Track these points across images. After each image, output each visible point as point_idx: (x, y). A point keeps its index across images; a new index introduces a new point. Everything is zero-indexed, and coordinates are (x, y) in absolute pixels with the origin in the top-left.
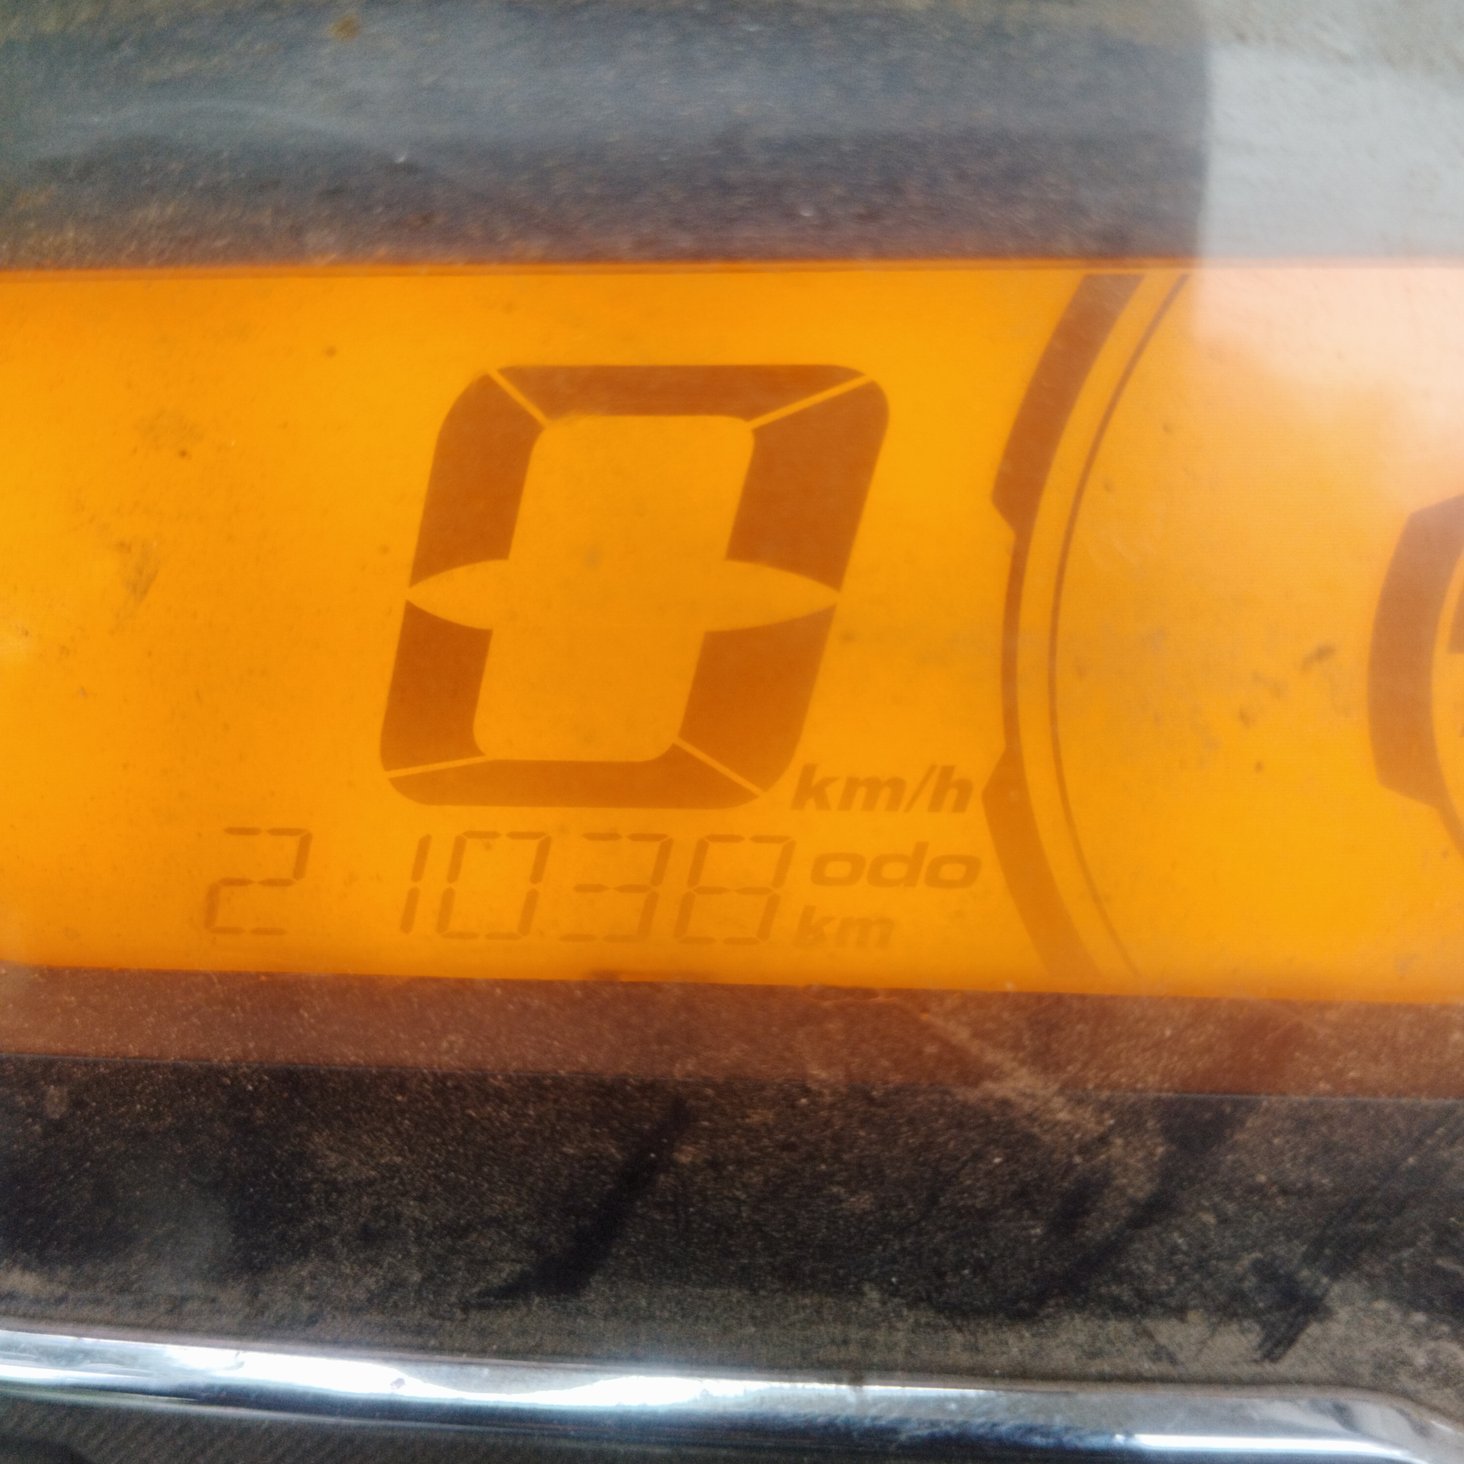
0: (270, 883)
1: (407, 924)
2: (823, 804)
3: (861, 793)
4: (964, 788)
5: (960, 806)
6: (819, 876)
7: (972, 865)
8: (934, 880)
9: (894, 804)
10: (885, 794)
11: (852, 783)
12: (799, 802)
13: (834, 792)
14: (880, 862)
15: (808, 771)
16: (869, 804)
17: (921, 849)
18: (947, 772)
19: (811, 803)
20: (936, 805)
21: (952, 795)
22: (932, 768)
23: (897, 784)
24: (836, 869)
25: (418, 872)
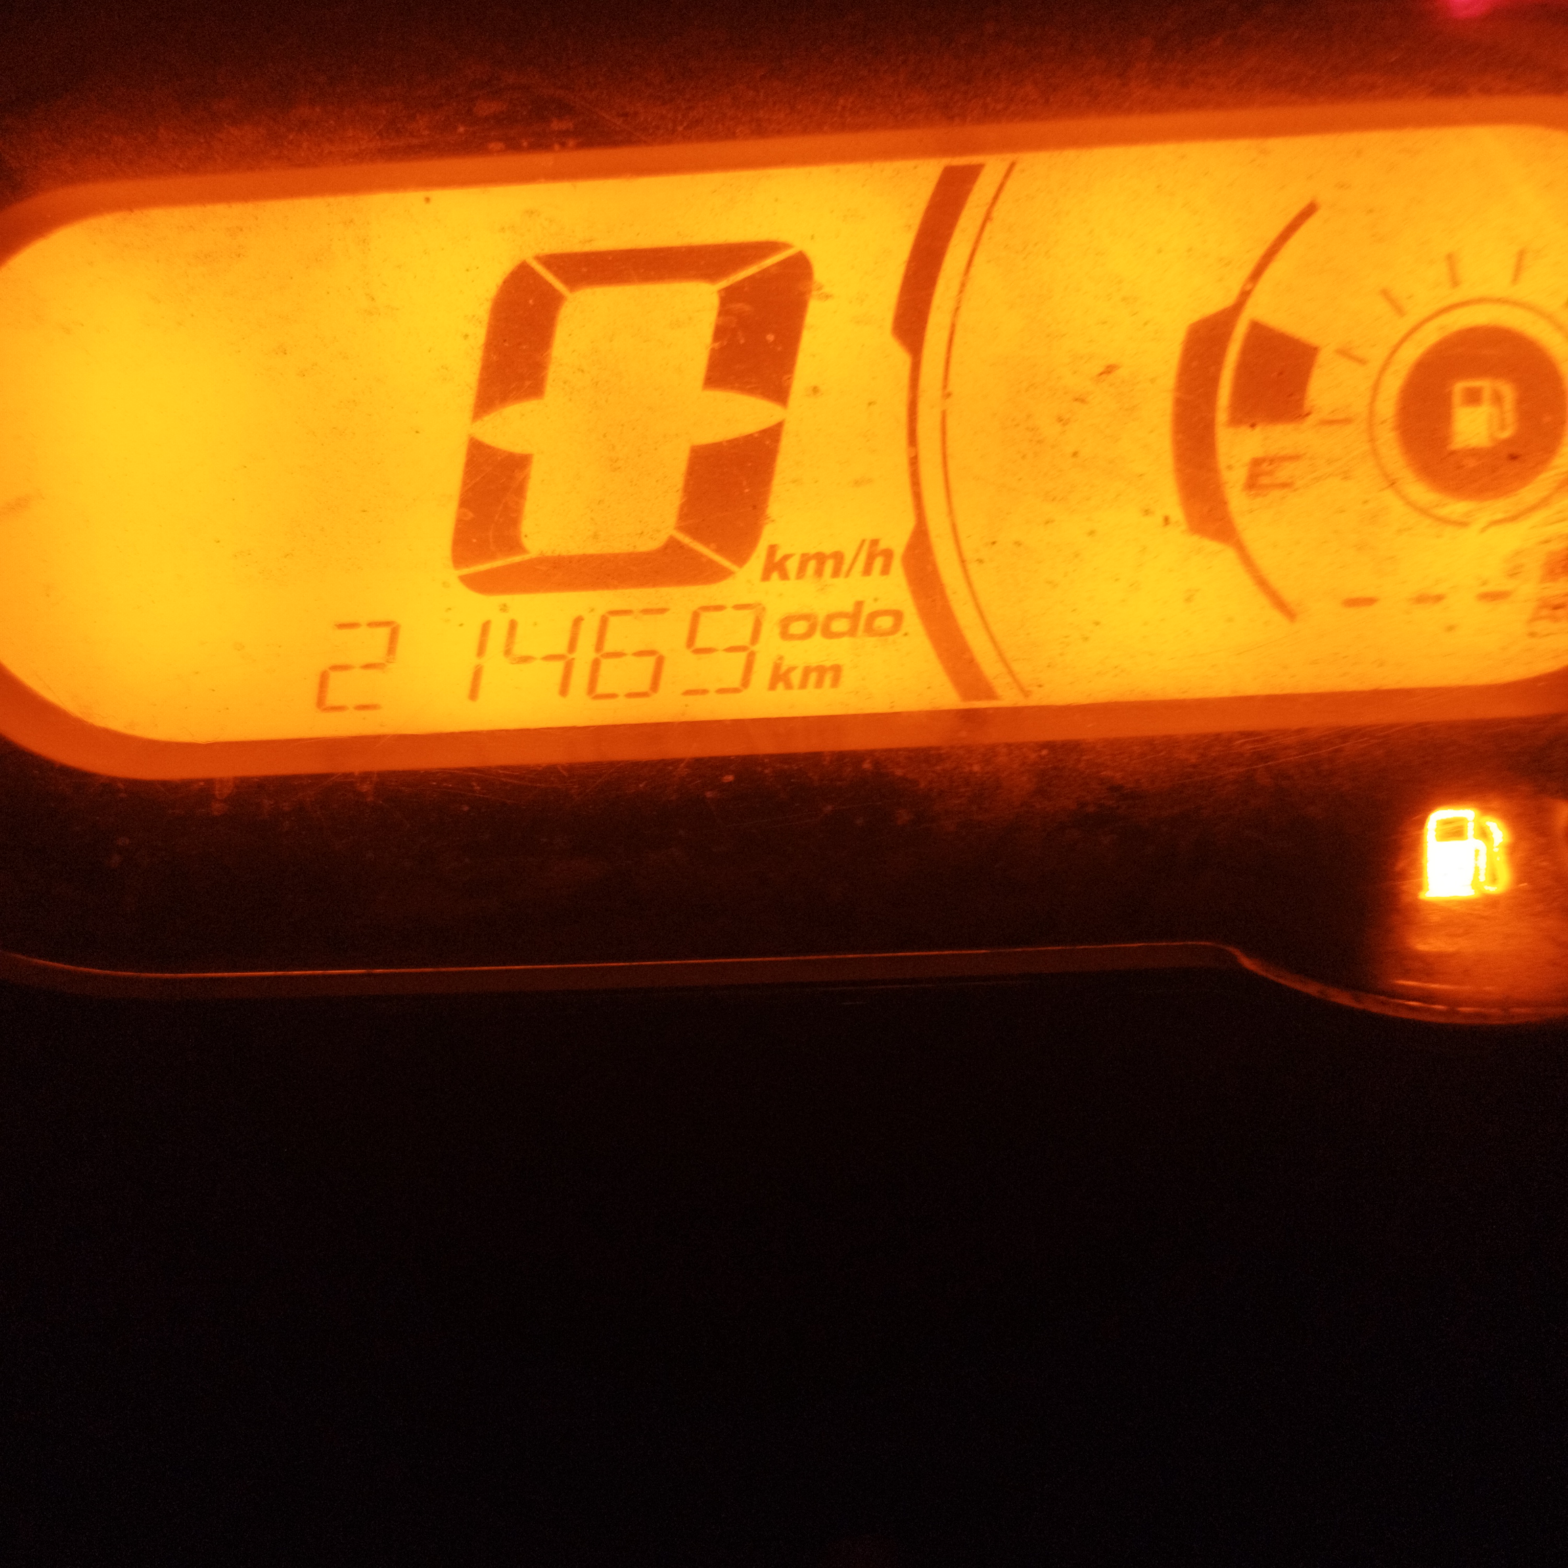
0: (368, 666)
1: (473, 694)
2: (784, 576)
3: (812, 565)
4: (888, 555)
5: (886, 570)
6: (785, 634)
7: (898, 616)
8: (870, 630)
9: (836, 573)
10: (829, 566)
11: (805, 559)
12: (766, 576)
13: (792, 566)
14: (831, 617)
15: (772, 549)
16: (819, 572)
17: (859, 605)
18: (875, 542)
19: (775, 576)
20: (867, 571)
21: (878, 563)
22: (863, 541)
23: (838, 557)
24: (798, 627)
25: (481, 650)
